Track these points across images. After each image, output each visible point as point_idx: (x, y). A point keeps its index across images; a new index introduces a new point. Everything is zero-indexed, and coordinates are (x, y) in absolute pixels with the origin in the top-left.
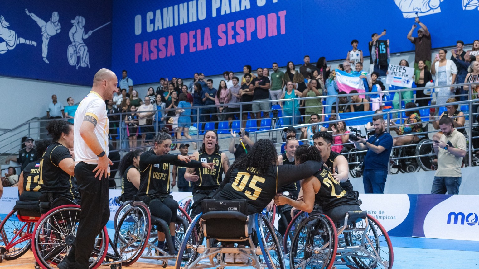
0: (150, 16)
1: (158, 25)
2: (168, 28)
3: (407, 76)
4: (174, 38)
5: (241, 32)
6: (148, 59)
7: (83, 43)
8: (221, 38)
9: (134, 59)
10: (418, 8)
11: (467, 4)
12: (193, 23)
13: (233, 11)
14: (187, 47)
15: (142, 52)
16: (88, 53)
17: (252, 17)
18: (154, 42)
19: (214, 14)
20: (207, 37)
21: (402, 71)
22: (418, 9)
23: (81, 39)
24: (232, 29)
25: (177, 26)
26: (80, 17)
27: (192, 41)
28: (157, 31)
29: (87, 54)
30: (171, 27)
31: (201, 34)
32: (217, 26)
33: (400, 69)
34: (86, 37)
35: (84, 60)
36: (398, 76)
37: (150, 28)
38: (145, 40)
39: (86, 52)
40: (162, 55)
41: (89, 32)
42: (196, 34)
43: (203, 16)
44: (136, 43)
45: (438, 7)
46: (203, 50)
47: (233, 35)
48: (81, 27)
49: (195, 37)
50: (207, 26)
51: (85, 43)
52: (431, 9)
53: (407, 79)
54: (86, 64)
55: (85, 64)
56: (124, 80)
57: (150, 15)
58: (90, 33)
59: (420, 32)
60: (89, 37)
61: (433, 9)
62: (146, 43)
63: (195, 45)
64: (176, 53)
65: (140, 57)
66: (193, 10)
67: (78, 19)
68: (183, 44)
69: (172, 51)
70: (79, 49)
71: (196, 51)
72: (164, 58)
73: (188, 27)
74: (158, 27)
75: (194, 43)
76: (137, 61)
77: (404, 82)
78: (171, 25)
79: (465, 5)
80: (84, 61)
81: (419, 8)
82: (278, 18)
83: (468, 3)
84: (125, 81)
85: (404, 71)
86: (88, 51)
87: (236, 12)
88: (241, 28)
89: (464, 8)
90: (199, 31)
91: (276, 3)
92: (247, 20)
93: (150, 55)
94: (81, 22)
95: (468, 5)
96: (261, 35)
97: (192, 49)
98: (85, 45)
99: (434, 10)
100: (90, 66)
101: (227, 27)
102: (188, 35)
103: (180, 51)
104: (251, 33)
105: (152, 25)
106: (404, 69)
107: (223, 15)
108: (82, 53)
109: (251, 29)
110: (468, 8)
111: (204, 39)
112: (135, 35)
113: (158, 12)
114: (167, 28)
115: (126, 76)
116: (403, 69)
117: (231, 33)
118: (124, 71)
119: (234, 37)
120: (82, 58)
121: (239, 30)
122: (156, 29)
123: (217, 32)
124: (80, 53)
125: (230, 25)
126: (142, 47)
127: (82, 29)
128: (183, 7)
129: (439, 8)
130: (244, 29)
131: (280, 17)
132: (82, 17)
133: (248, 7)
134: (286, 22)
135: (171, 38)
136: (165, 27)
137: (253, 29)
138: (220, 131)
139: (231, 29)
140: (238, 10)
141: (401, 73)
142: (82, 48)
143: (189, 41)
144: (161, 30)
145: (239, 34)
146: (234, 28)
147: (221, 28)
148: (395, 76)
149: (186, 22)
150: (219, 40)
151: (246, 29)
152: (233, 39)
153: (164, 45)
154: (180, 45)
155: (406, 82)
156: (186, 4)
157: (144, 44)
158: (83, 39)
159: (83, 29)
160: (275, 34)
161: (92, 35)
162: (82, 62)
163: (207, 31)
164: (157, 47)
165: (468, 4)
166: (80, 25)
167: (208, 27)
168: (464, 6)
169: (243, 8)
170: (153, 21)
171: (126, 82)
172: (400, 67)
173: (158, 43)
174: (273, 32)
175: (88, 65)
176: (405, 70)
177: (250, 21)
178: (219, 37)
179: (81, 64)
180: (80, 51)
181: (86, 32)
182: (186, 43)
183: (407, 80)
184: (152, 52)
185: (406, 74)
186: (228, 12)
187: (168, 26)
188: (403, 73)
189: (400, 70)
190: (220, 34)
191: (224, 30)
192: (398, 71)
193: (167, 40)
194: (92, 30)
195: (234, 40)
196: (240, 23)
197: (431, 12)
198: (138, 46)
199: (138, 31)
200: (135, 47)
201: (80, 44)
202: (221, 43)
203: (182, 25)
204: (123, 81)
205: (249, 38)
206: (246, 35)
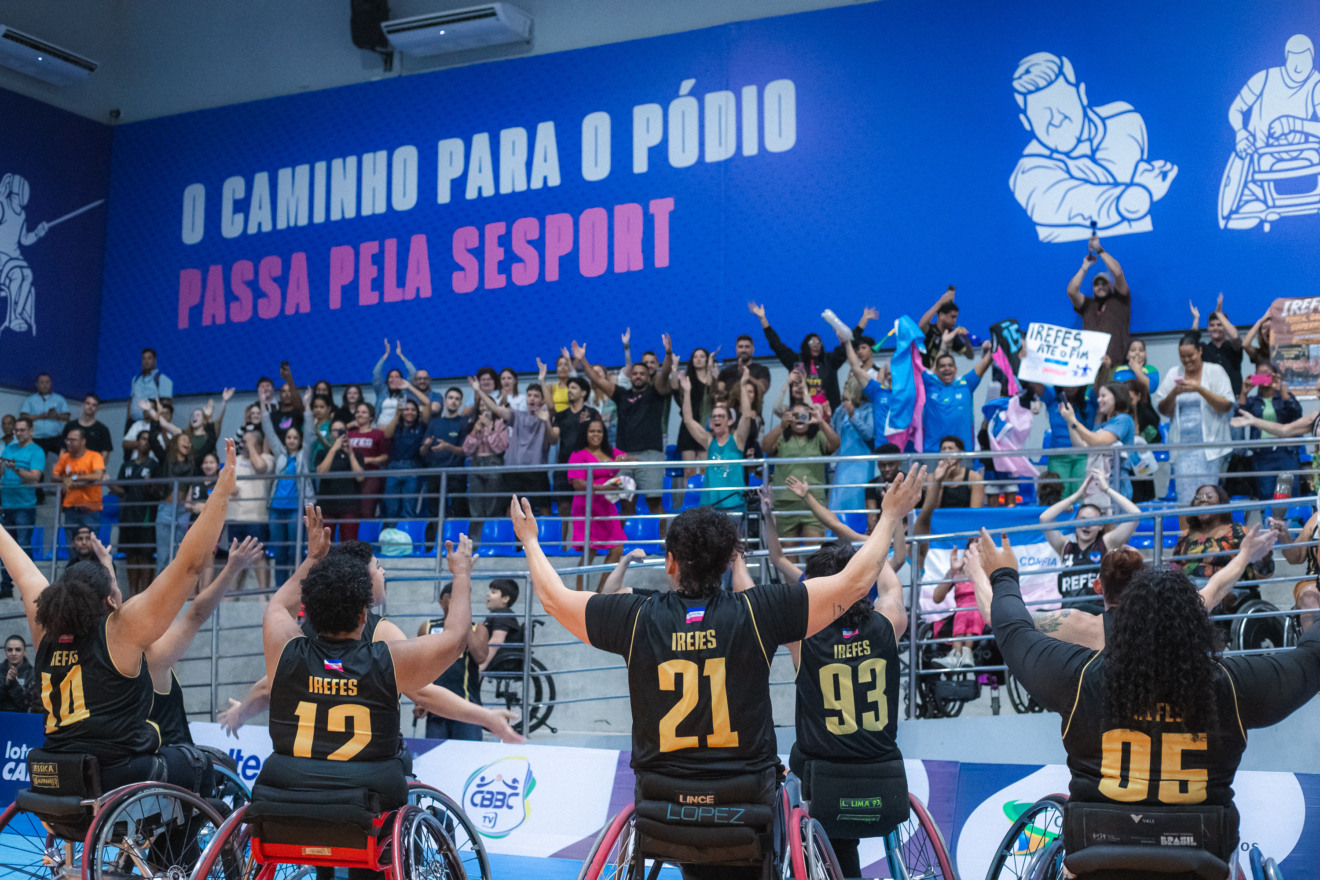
0: (234, 191)
1: (260, 218)
2: (293, 231)
3: (1085, 354)
4: (308, 259)
5: (530, 255)
6: (221, 320)
7: (21, 257)
8: (462, 269)
9: (177, 316)
10: (1082, 216)
11: (1232, 212)
12: (374, 217)
13: (505, 189)
14: (351, 291)
15: (203, 297)
16: (33, 290)
17: (564, 211)
18: (243, 269)
19: (444, 196)
20: (418, 262)
21: (1071, 343)
22: (1084, 219)
23: (16, 246)
24: (501, 244)
25: (319, 225)
26: (17, 178)
27: (368, 272)
28: (255, 235)
29: (30, 291)
30: (303, 228)
31: (398, 254)
32: (451, 232)
33: (1064, 338)
34: (30, 239)
35: (19, 310)
36: (1057, 356)
37: (231, 227)
38: (215, 262)
39: (27, 285)
40: (268, 310)
41: (40, 226)
42: (382, 251)
43: (406, 199)
44: (183, 267)
45: (1145, 216)
46: (404, 302)
47: (500, 263)
48: (18, 209)
49: (378, 260)
50: (420, 231)
51: (25, 259)
52: (1124, 219)
53: (1082, 363)
54: (26, 322)
55: (22, 321)
56: (147, 379)
57: (233, 187)
58: (43, 228)
59: (1100, 282)
60: (40, 241)
61: (1129, 221)
62: (216, 271)
63: (378, 284)
64: (313, 305)
65: (196, 311)
66: (374, 180)
67: (10, 184)
68: (339, 278)
69: (300, 299)
70: (7, 276)
71: (378, 304)
72: (275, 320)
73: (357, 230)
74: (260, 225)
75: (374, 281)
76: (183, 323)
77: (1076, 373)
78: (303, 221)
79: (1226, 213)
80: (21, 314)
81: (1086, 216)
82: (649, 221)
83: (1234, 208)
84: (149, 382)
85: (1077, 343)
86: (32, 284)
87: (514, 195)
88: (530, 242)
89: (1222, 224)
90: (391, 245)
91: (640, 175)
92: (550, 219)
93: (228, 309)
94: (18, 194)
95: (1234, 216)
96: (592, 266)
97: (367, 297)
98: (24, 264)
99: (1133, 224)
100: (37, 327)
101: (482, 236)
102: (357, 254)
103: (326, 301)
104: (561, 258)
105: (240, 217)
106: (1078, 337)
107: (472, 202)
108: (14, 287)
109: (559, 246)
110: (1234, 224)
111: (406, 267)
112: (181, 243)
113: (261, 180)
114: (289, 227)
115: (153, 368)
116: (1075, 339)
117: (494, 254)
118: (145, 351)
119: (504, 268)
120: (16, 303)
121: (519, 246)
122: (252, 230)
123: (450, 249)
124: (9, 288)
125: (495, 230)
126: (204, 281)
127: (19, 215)
128: (344, 170)
129: (1148, 219)
130: (539, 245)
131: (653, 216)
132: (22, 179)
133: (555, 180)
134: (672, 230)
135: (299, 261)
136: (281, 225)
137: (566, 248)
138: (489, 548)
139: (495, 240)
140: (521, 187)
141: (1068, 350)
142: (17, 274)
143: (357, 271)
144: (268, 234)
145: (520, 260)
146: (505, 241)
147: (464, 238)
148: (1049, 356)
149: (351, 213)
150: (457, 276)
151: (544, 245)
152: (500, 272)
153: (275, 280)
154: (327, 284)
155: (1081, 372)
156: (352, 161)
157: (211, 272)
158: (20, 245)
159: (23, 216)
160: (638, 264)
161: (47, 234)
162: (13, 317)
163: (419, 245)
164: (253, 285)
165: (1236, 212)
166: (16, 201)
167: (422, 233)
168: (1224, 218)
169: (537, 184)
170: (242, 206)
171: (152, 385)
172: (1066, 332)
173: (256, 273)
174: (630, 259)
175: (30, 326)
176: (1080, 340)
177: (559, 225)
178: (457, 264)
179: (10, 322)
180: (11, 280)
181: (31, 225)
182: (348, 278)
183: (1083, 365)
184: (236, 298)
185: (1082, 350)
186: (488, 192)
187: (292, 224)
188: (1074, 349)
189: (1066, 342)
190: (461, 256)
191: (474, 243)
192: (1059, 341)
193: (287, 266)
194: (48, 221)
195: (504, 277)
196: (526, 228)
197: (1124, 229)
198: (189, 279)
199: (192, 232)
200: (182, 280)
201: (11, 259)
202: (463, 283)
203: (336, 222)
204: (144, 382)
205: (552, 274)
206: (542, 262)
